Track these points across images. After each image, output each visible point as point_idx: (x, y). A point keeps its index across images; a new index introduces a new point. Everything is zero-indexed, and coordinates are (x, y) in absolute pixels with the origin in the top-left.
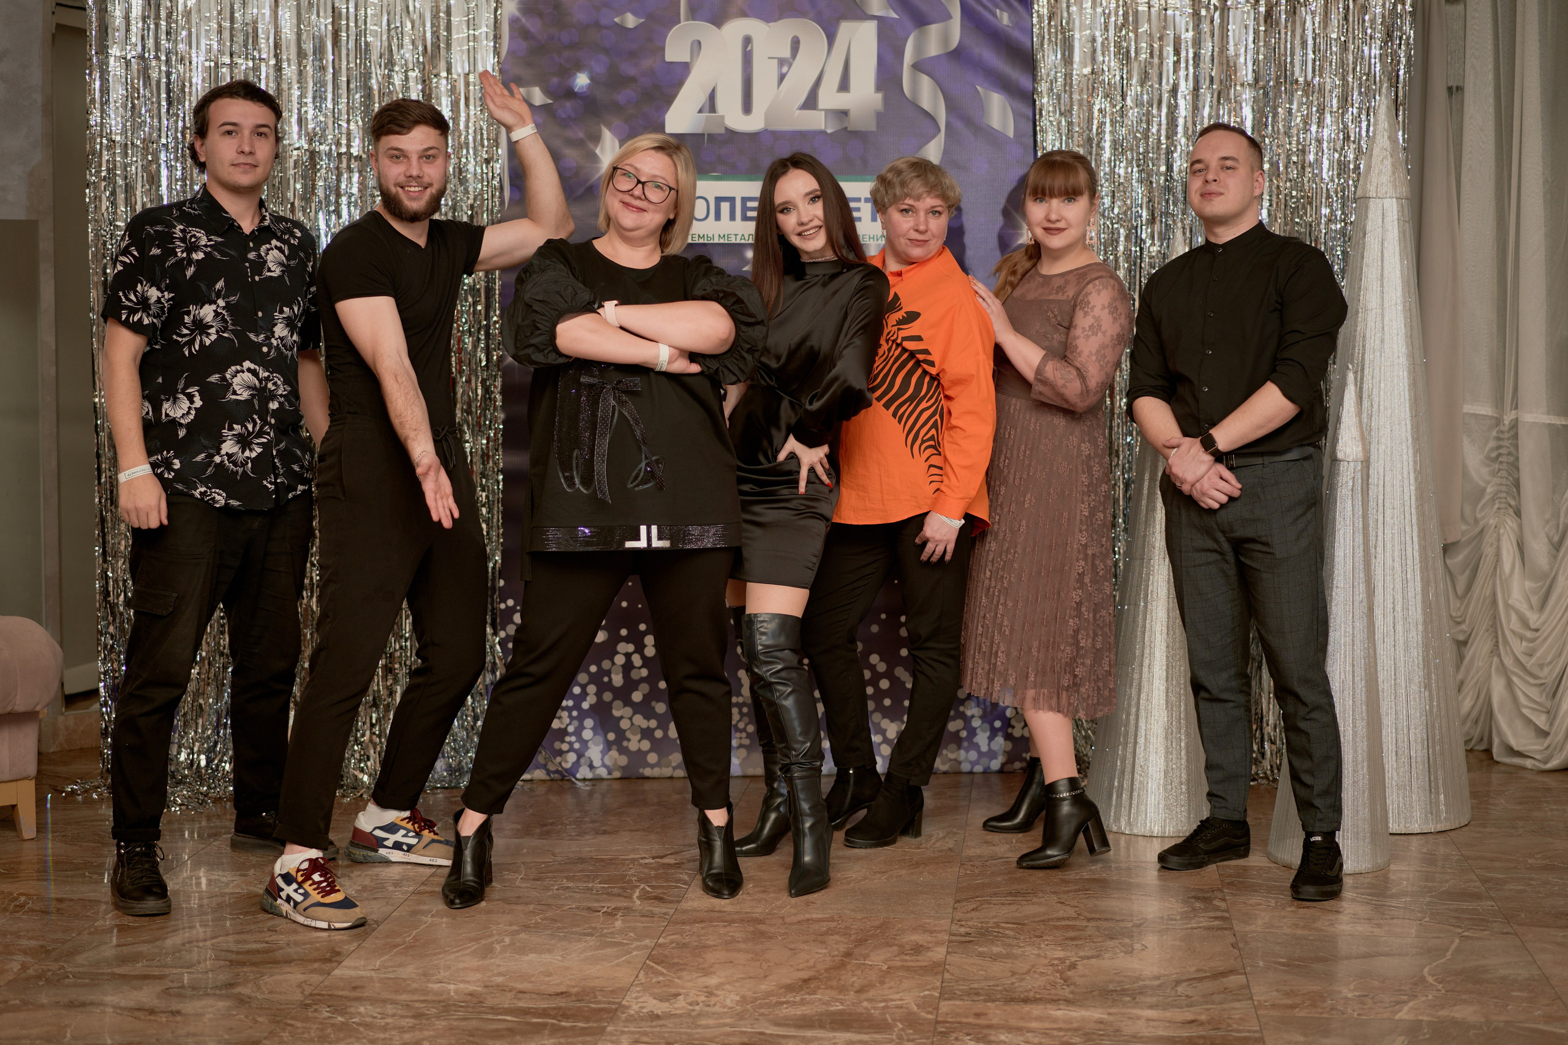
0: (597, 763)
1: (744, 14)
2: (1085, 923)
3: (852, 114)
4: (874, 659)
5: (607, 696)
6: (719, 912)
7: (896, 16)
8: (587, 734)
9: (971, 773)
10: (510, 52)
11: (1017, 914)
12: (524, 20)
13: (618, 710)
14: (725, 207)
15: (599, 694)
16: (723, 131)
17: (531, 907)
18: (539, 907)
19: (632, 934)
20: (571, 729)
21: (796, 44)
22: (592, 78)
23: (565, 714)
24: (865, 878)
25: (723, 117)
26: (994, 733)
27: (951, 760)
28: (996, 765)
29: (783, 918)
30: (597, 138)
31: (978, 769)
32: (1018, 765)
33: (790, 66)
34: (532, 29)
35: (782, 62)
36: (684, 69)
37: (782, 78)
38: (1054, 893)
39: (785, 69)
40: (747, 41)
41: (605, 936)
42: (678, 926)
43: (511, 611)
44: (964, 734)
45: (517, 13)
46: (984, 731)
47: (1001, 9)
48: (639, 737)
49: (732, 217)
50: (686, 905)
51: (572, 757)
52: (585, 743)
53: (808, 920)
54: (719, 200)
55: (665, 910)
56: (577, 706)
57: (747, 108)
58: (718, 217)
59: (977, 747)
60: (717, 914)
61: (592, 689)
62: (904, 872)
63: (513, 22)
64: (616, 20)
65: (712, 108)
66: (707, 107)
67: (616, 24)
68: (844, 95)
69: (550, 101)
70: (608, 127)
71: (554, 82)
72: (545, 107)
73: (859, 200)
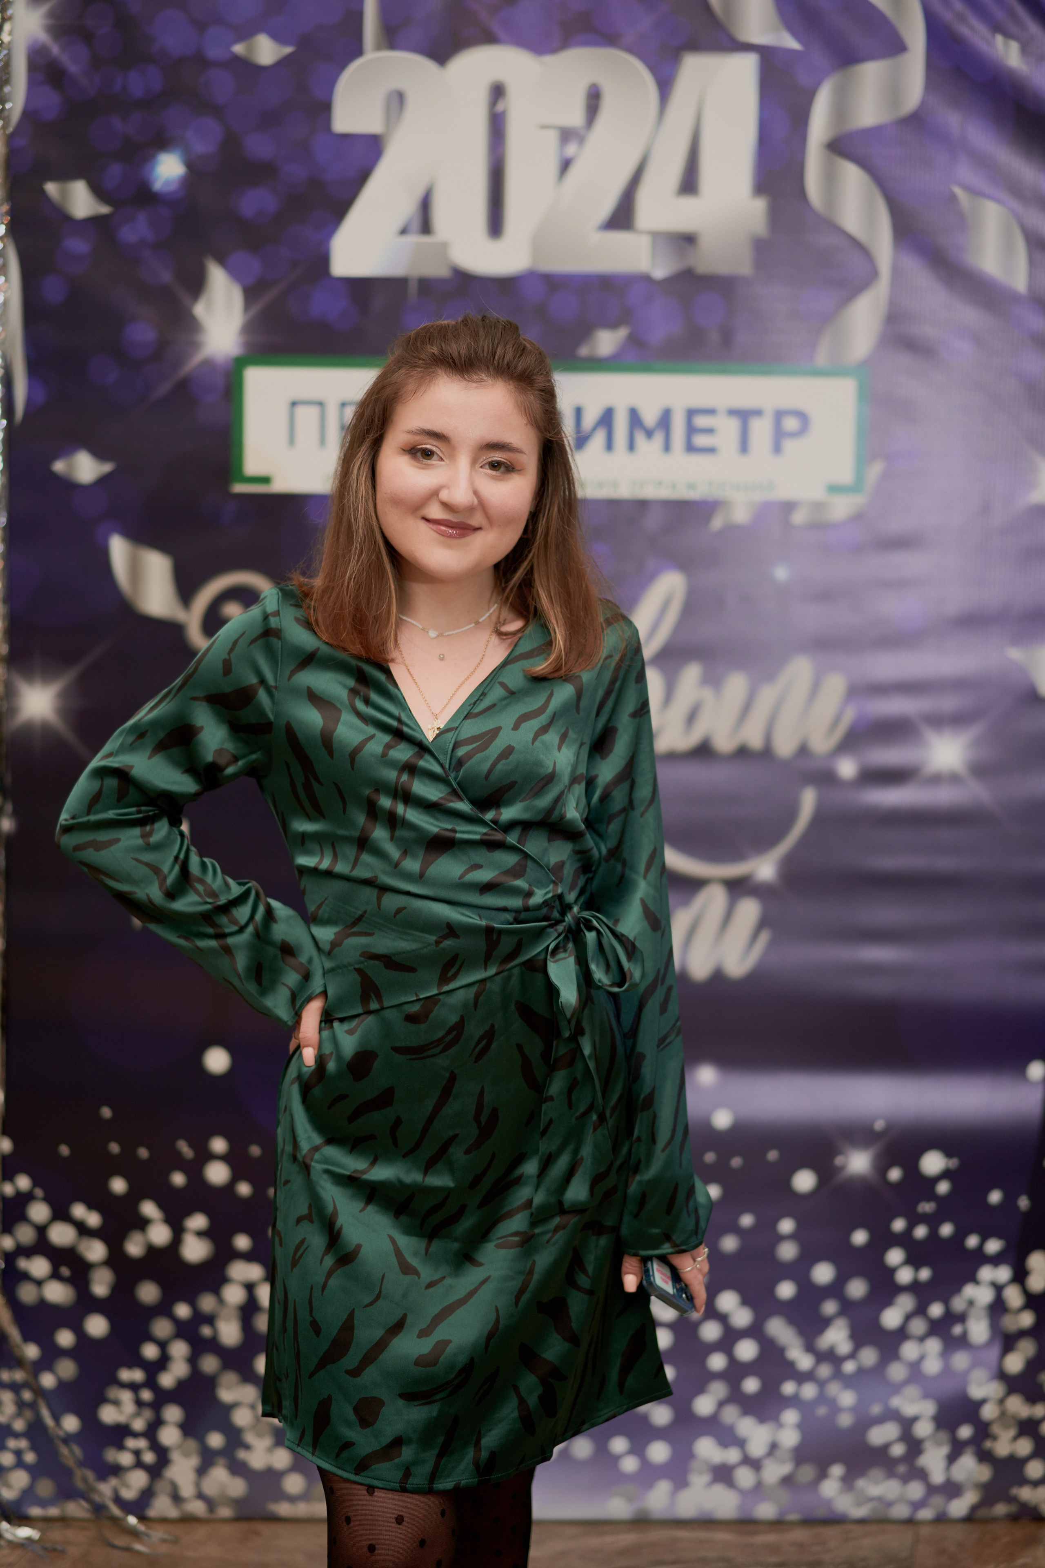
0: (187, 1489)
1: (492, 38)
3: (706, 243)
4: (728, 1301)
5: (209, 1364)
7: (795, 46)
8: (169, 1436)
9: (910, 1522)
10: (28, 114)
13: (229, 1388)
15: (193, 1360)
16: (445, 272)
20: (138, 1425)
21: (594, 100)
22: (190, 165)
23: (126, 1397)
25: (444, 246)
26: (956, 1450)
27: (871, 1499)
28: (959, 1507)
30: (197, 285)
31: (926, 1514)
32: (1001, 1509)
33: (582, 141)
34: (73, 68)
35: (566, 135)
36: (371, 148)
37: (566, 165)
39: (571, 149)
40: (498, 91)
43: (23, 1200)
44: (898, 1450)
45: (43, 37)
46: (939, 1444)
47: (1006, 34)
51: (138, 1480)
52: (163, 1455)
56: (151, 1383)
57: (496, 224)
59: (922, 1475)
61: (179, 1350)
63: (38, 54)
64: (238, 48)
65: (426, 227)
66: (416, 225)
67: (236, 58)
68: (688, 203)
69: (105, 210)
70: (222, 260)
71: (115, 172)
72: (94, 221)
73: (711, 412)
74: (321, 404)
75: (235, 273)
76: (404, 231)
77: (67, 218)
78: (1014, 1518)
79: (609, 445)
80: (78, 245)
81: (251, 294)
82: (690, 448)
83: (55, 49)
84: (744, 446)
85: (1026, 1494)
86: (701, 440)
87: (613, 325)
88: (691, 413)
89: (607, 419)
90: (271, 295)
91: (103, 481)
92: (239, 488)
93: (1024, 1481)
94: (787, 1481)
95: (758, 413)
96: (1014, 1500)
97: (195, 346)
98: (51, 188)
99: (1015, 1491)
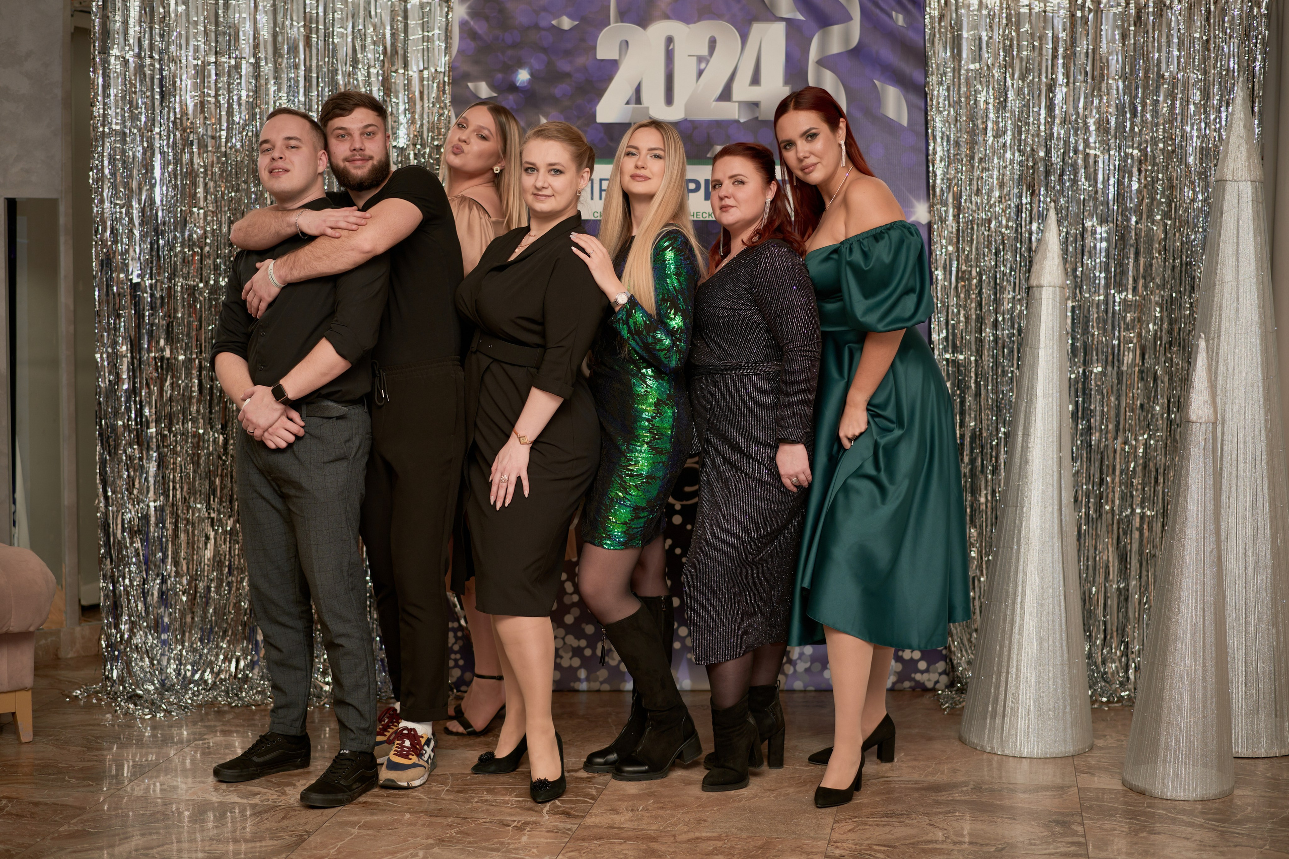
1: (667, 17)
2: (951, 847)
3: (763, 106)
6: (618, 828)
7: (802, 18)
10: (460, 51)
11: (889, 836)
12: (472, 23)
17: (450, 820)
18: (457, 820)
19: (534, 850)
21: (712, 44)
22: (532, 74)
24: (755, 796)
25: (647, 108)
29: (674, 836)
32: (907, 684)
33: (708, 62)
34: (480, 31)
35: (700, 59)
36: (614, 65)
37: (700, 73)
38: (927, 814)
39: (703, 66)
40: (670, 40)
41: (509, 851)
42: (578, 843)
45: (466, 17)
47: (897, 12)
48: (570, 654)
50: (589, 821)
53: (697, 838)
55: (569, 826)
57: (669, 100)
60: (616, 831)
62: (791, 790)
63: (463, 24)
64: (554, 22)
65: (638, 101)
66: (634, 100)
67: (553, 26)
68: (755, 88)
69: (495, 94)
71: (498, 77)
78: (913, 689)
85: (918, 677)
93: (918, 671)
94: (807, 670)
96: (914, 680)
98: (470, 85)
99: (913, 675)
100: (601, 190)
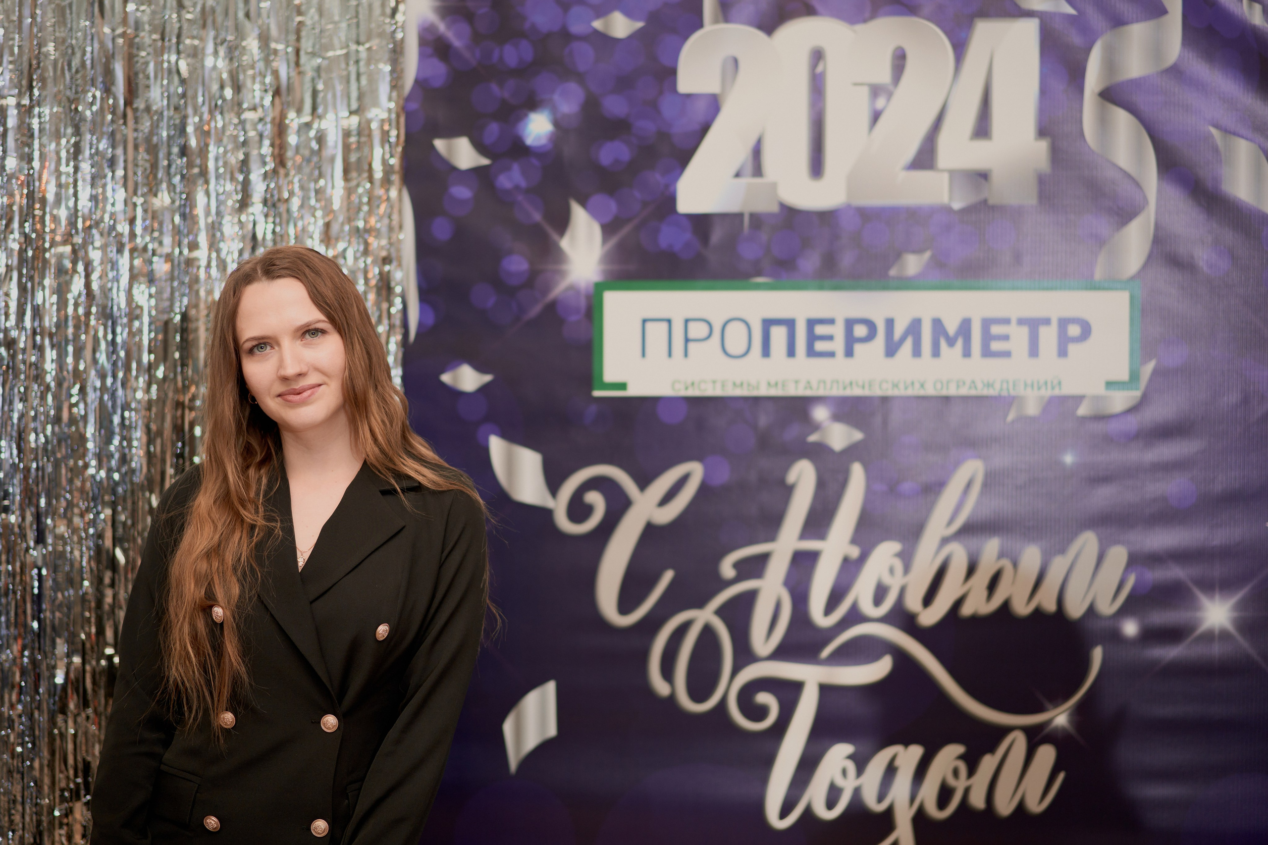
3: (997, 178)
7: (1072, 11)
10: (419, 83)
14: (779, 334)
16: (775, 208)
21: (900, 60)
22: (556, 123)
25: (774, 186)
30: (562, 223)
33: (890, 95)
34: (458, 43)
35: (876, 91)
36: (714, 104)
37: (876, 116)
39: (880, 103)
40: (818, 56)
45: (432, 18)
49: (791, 352)
54: (768, 324)
57: (817, 167)
58: (766, 351)
63: (425, 31)
64: (597, 24)
65: (758, 170)
66: (749, 168)
67: (596, 32)
68: (981, 145)
69: (485, 161)
70: (583, 203)
71: (493, 130)
72: (477, 171)
73: (1006, 321)
74: (669, 321)
75: (594, 213)
76: (738, 175)
77: (454, 169)
79: (917, 352)
80: (462, 192)
81: (608, 230)
82: (987, 353)
83: (442, 27)
84: (1034, 351)
86: (995, 346)
87: (919, 251)
88: (987, 323)
89: (914, 328)
90: (626, 230)
91: (484, 389)
92: (597, 393)
95: (1047, 321)
97: (562, 274)
98: (440, 144)
100: (687, 340)
